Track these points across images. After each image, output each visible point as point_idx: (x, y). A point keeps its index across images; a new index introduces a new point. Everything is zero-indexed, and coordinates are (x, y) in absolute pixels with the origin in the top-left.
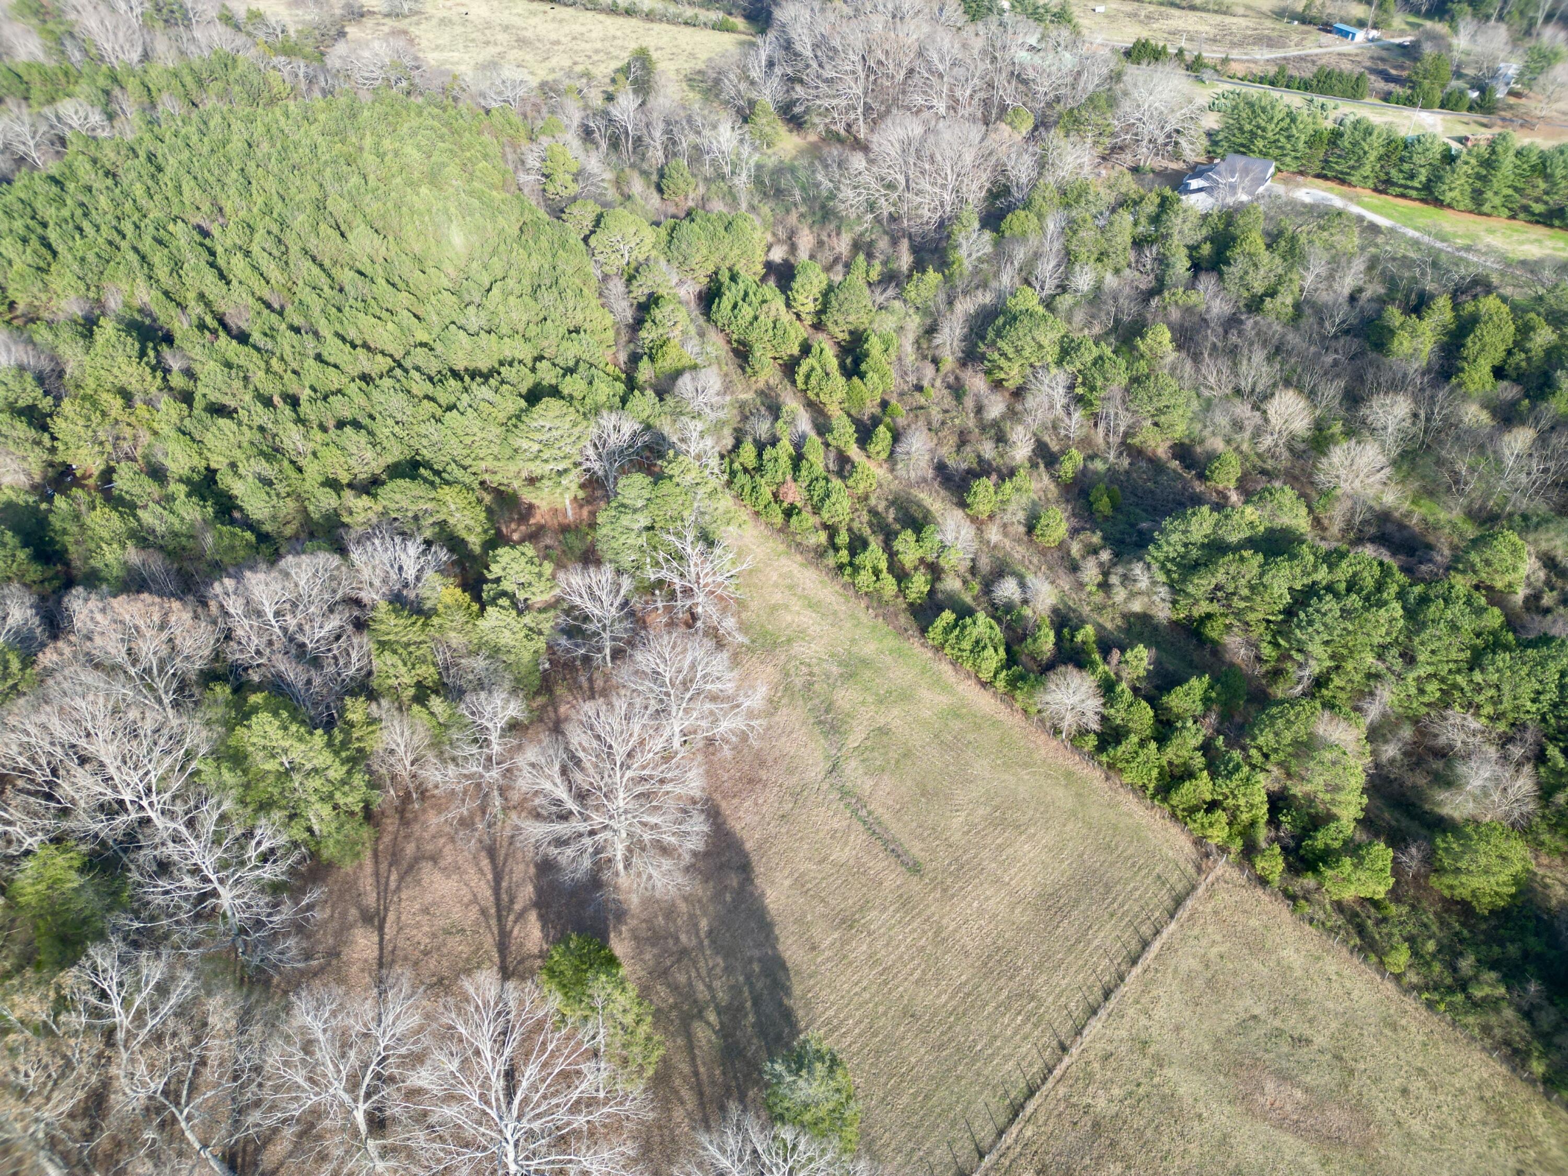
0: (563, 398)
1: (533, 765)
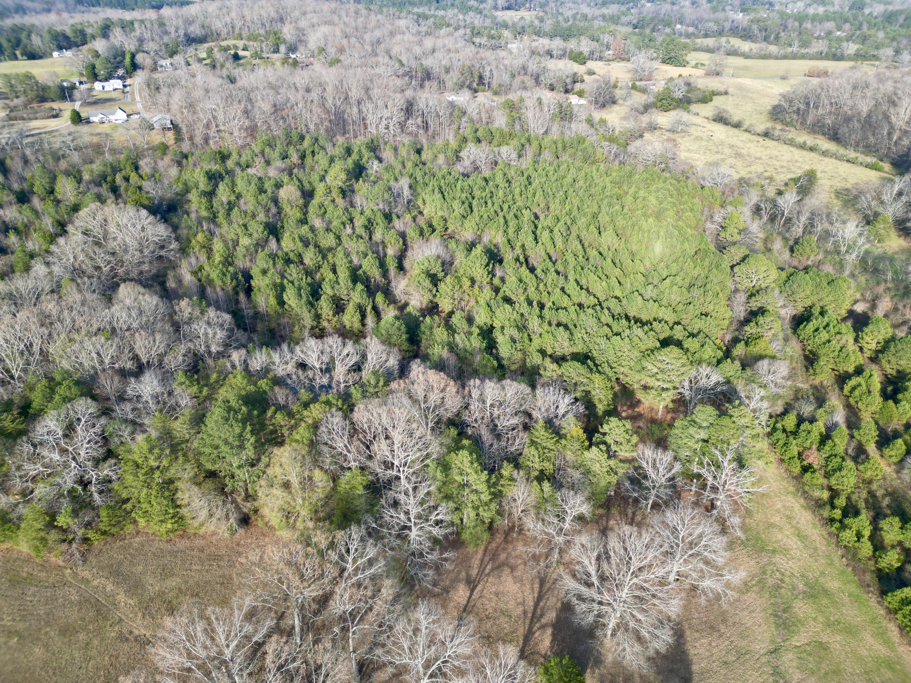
0: (682, 349)
1: (583, 546)
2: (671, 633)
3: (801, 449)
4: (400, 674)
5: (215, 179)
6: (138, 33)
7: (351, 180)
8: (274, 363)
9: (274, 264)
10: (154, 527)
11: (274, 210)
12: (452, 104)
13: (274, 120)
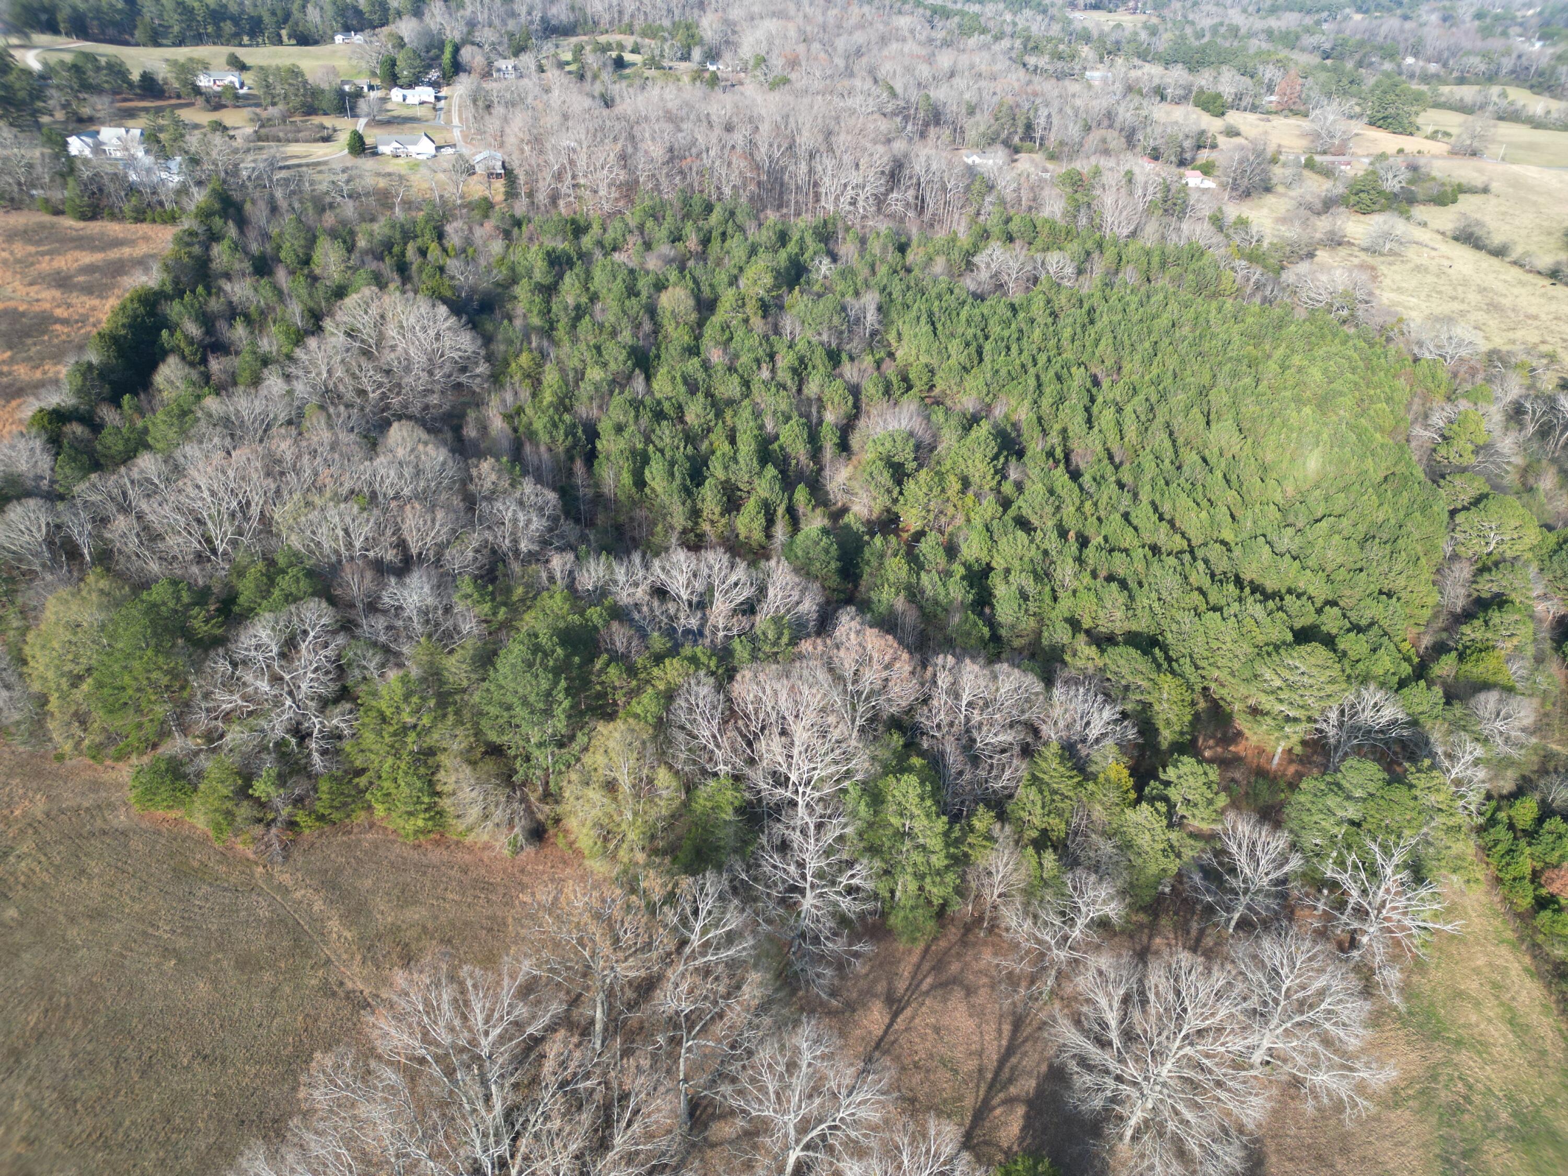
0: (1335, 651)
1: (1101, 973)
2: (1240, 1154)
3: (1539, 865)
4: (757, 1133)
5: (560, 265)
6: (468, 12)
7: (779, 288)
8: (615, 582)
9: (637, 417)
10: (397, 822)
11: (647, 327)
12: (971, 171)
13: (667, 175)
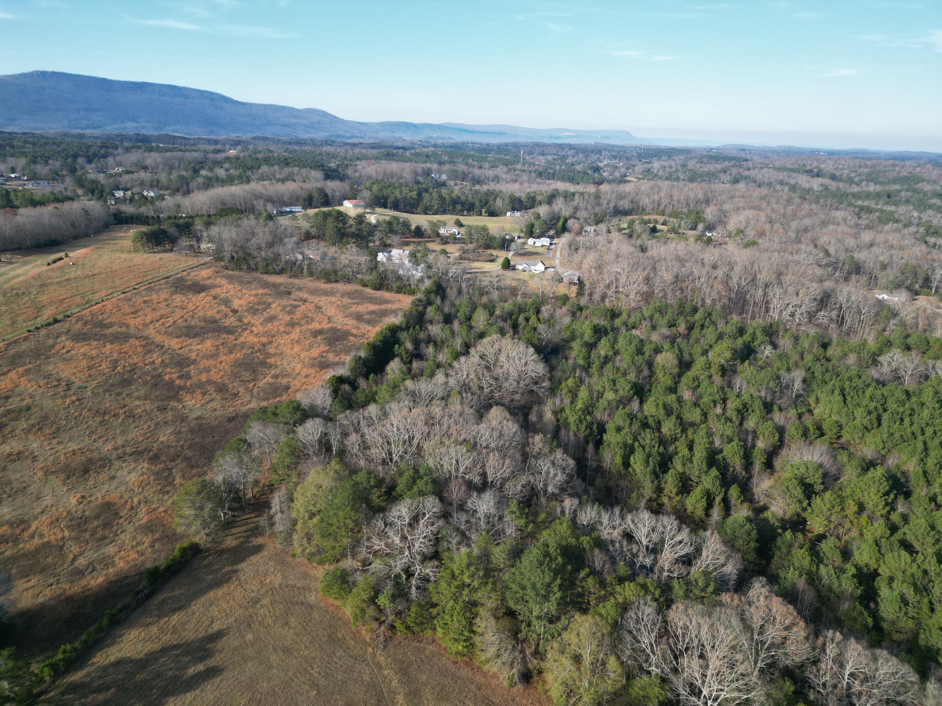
5: (600, 333)
7: (735, 360)
8: (601, 523)
9: (631, 424)
10: (447, 643)
11: (646, 372)
12: (881, 303)
13: (672, 290)
